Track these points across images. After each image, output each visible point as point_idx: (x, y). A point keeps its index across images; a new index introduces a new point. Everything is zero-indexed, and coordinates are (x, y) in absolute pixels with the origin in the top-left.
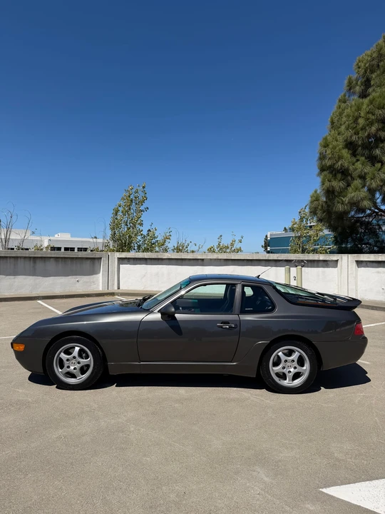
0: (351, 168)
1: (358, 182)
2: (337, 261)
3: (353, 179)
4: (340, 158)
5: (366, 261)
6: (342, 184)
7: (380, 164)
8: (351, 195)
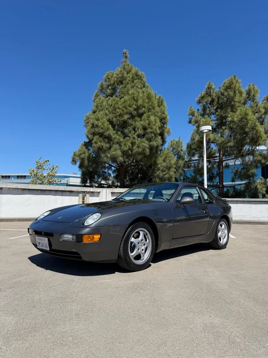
0: (113, 137)
1: (117, 146)
2: (99, 192)
3: (113, 143)
4: (108, 129)
5: (117, 193)
6: (108, 145)
7: (128, 138)
8: (113, 152)
